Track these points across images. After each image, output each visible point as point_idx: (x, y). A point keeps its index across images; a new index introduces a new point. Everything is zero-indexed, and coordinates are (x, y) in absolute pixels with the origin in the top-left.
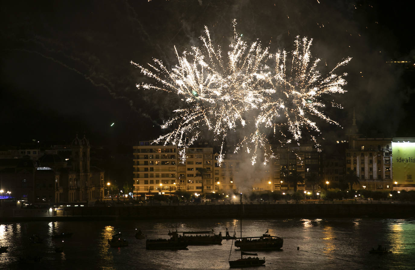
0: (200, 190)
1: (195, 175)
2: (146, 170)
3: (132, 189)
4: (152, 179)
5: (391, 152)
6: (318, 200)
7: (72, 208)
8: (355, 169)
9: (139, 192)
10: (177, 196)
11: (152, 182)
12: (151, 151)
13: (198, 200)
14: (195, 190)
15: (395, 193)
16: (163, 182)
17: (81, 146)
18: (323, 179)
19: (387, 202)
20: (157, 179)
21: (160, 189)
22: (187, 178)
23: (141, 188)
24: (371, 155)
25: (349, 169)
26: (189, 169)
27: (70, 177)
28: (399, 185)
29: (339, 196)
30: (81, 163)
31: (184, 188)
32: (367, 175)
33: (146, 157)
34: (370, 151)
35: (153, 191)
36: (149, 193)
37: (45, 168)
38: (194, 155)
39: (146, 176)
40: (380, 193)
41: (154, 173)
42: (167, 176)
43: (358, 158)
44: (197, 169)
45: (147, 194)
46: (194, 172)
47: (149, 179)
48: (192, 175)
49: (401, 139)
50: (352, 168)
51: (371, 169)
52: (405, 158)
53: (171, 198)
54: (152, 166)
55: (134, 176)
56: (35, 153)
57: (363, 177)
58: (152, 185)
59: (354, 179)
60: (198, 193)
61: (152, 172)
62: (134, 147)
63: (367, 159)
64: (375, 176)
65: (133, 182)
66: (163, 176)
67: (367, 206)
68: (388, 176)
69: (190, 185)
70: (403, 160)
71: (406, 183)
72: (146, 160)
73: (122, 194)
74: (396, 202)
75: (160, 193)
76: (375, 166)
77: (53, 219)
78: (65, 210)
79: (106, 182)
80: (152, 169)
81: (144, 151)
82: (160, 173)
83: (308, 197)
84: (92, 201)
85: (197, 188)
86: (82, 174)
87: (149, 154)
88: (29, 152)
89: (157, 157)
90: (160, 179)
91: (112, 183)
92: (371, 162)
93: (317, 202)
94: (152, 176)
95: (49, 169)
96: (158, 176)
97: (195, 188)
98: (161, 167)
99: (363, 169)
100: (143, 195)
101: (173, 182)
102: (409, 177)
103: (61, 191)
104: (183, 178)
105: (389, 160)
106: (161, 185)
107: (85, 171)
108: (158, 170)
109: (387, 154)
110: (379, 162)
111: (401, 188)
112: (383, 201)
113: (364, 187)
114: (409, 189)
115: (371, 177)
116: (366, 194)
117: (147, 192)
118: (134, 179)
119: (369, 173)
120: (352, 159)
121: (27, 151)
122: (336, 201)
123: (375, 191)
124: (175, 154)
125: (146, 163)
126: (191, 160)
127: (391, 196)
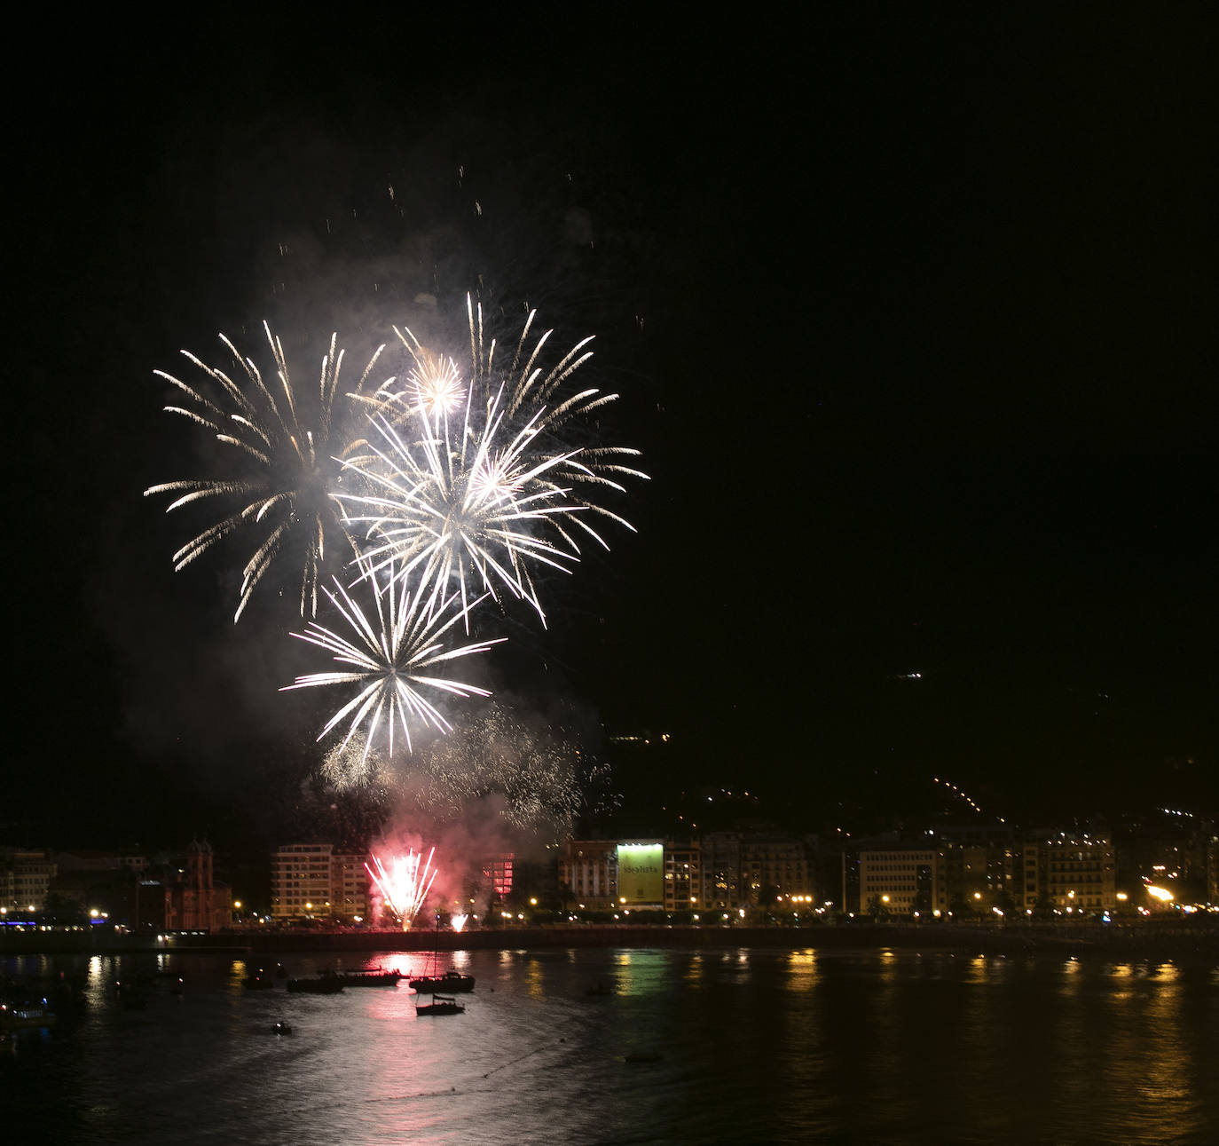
0: (362, 913)
1: (355, 892)
2: (289, 885)
3: (269, 911)
4: (296, 897)
5: (616, 860)
6: (521, 925)
7: (190, 936)
8: (570, 882)
9: (279, 915)
10: (331, 921)
11: (297, 902)
12: (296, 859)
13: (359, 926)
14: (355, 912)
15: (621, 913)
16: (313, 902)
17: (201, 854)
18: (528, 896)
19: (611, 926)
20: (304, 897)
21: (307, 912)
22: (345, 896)
23: (282, 910)
24: (591, 864)
25: (563, 882)
26: (347, 885)
27: (186, 894)
28: (627, 903)
29: (549, 918)
30: (200, 876)
31: (340, 909)
32: (585, 891)
33: (289, 868)
34: (590, 859)
35: (298, 915)
36: (294, 917)
37: (152, 882)
38: (354, 865)
39: (289, 893)
40: (602, 913)
41: (300, 889)
42: (318, 893)
43: (573, 868)
44: (358, 884)
45: (290, 918)
46: (355, 888)
47: (293, 898)
48: (350, 893)
49: (630, 841)
50: (566, 882)
51: (591, 883)
52: (634, 866)
53: (322, 923)
54: (296, 880)
55: (272, 893)
56: (138, 862)
57: (581, 892)
58: (297, 906)
59: (569, 896)
61: (297, 889)
62: (273, 855)
63: (585, 868)
64: (596, 891)
65: (271, 902)
66: (312, 893)
67: (586, 931)
68: (613, 892)
69: (349, 906)
70: (633, 870)
71: (636, 900)
72: (289, 872)
73: (257, 918)
74: (623, 925)
75: (307, 917)
76: (596, 879)
77: (163, 952)
78: (179, 939)
79: (234, 900)
80: (297, 884)
81: (286, 859)
82: (308, 890)
83: (507, 920)
84: (215, 927)
85: (359, 909)
86: (202, 891)
87: (293, 863)
88: (130, 861)
89: (304, 868)
90: (308, 897)
91: (244, 903)
92: (591, 873)
93: (519, 927)
94: (297, 893)
95: (157, 883)
96: (304, 894)
97: (356, 910)
98: (309, 881)
99: (580, 883)
100: (285, 919)
101: (325, 901)
102: (640, 892)
103: (174, 913)
104: (338, 897)
105: (615, 871)
106: (309, 906)
107: (206, 886)
108: (305, 886)
109: (611, 862)
110: (602, 873)
111: (630, 907)
112: (605, 924)
113: (582, 906)
114: (641, 908)
115: (592, 893)
116: (583, 915)
117: (290, 915)
118: (273, 898)
119: (589, 887)
120: (566, 869)
121: (127, 859)
123: (596, 910)
124: (329, 863)
125: (289, 876)
126: (350, 871)
127: (616, 917)
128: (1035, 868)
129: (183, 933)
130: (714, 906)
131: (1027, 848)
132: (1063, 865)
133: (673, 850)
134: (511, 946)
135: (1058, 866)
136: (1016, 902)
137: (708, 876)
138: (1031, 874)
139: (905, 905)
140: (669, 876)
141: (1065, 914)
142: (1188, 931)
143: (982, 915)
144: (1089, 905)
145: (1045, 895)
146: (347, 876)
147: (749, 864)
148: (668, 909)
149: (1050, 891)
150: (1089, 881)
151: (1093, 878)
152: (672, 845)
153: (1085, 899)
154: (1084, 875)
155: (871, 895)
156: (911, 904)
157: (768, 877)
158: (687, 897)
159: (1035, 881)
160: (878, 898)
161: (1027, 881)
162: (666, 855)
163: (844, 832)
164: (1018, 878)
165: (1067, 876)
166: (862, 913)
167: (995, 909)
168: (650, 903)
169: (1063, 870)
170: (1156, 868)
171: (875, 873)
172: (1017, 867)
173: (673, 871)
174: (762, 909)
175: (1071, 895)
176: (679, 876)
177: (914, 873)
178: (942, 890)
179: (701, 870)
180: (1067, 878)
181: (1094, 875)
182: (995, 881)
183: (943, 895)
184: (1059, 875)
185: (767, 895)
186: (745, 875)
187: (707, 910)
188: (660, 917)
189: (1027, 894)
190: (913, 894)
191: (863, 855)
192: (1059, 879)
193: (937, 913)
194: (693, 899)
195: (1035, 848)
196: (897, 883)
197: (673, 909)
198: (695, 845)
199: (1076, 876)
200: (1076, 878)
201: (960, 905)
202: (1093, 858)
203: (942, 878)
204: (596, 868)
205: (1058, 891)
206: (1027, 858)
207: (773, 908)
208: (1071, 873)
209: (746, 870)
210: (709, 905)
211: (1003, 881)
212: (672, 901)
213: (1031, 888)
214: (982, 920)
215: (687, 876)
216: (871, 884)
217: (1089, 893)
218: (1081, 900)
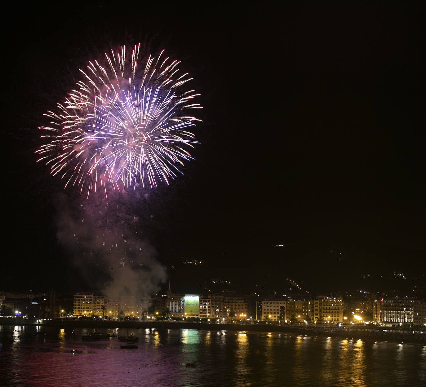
0: (102, 315)
1: (100, 308)
2: (79, 305)
3: (73, 313)
4: (81, 309)
5: (184, 301)
6: (153, 321)
7: (47, 320)
8: (169, 307)
10: (92, 317)
11: (81, 311)
12: (81, 297)
13: (101, 319)
14: (100, 315)
15: (185, 318)
16: (87, 311)
17: (51, 294)
18: (155, 312)
19: (182, 322)
20: (84, 309)
21: (85, 314)
22: (97, 310)
23: (76, 313)
25: (167, 308)
26: (98, 306)
27: (46, 307)
28: (187, 315)
29: (162, 319)
30: (51, 301)
31: (95, 314)
32: (174, 311)
33: (79, 300)
34: (176, 300)
35: (82, 315)
37: (35, 303)
38: (100, 300)
39: (79, 308)
40: (179, 318)
41: (83, 307)
42: (88, 308)
43: (170, 303)
44: (101, 306)
45: (79, 316)
46: (100, 307)
47: (80, 310)
48: (99, 308)
49: (189, 295)
50: (168, 307)
51: (176, 308)
52: (190, 303)
53: (89, 318)
54: (81, 304)
55: (73, 308)
56: (31, 296)
57: (172, 311)
58: (81, 312)
59: (168, 312)
60: (102, 316)
61: (81, 307)
62: (74, 295)
63: (174, 303)
64: (177, 311)
65: (73, 311)
67: (173, 323)
68: (183, 311)
69: (98, 313)
70: (189, 304)
71: (190, 314)
72: (79, 301)
73: (69, 316)
74: (186, 322)
75: (85, 316)
76: (177, 307)
77: (38, 325)
78: (44, 321)
79: (61, 310)
80: (82, 305)
81: (78, 297)
82: (85, 307)
83: (149, 319)
84: (55, 318)
85: (101, 314)
86: (51, 306)
87: (80, 299)
88: (29, 296)
89: (84, 300)
90: (85, 309)
91: (65, 311)
92: (176, 305)
93: (152, 321)
94: (81, 308)
95: (37, 303)
96: (84, 308)
97: (100, 314)
98: (85, 304)
99: (172, 308)
100: (77, 316)
101: (91, 311)
102: (191, 312)
103: (42, 313)
104: (95, 310)
105: (183, 304)
106: (85, 312)
107: (53, 305)
108: (84, 306)
109: (182, 301)
110: (179, 305)
111: (188, 316)
112: (180, 321)
113: (173, 315)
114: (191, 317)
115: (176, 311)
116: (173, 318)
117: (79, 315)
119: (175, 309)
120: (168, 303)
121: (28, 295)
122: (160, 321)
123: (177, 317)
124: (92, 299)
125: (79, 303)
126: (99, 302)
127: (183, 319)
128: (318, 308)
129: (45, 320)
130: (215, 317)
131: (315, 302)
132: (327, 307)
133: (202, 298)
134: (149, 327)
135: (325, 308)
136: (311, 319)
137: (213, 307)
138: (317, 310)
139: (276, 318)
140: (201, 307)
141: (327, 323)
142: (366, 330)
143: (301, 323)
144: (335, 320)
145: (321, 317)
146: (98, 303)
147: (226, 304)
148: (200, 317)
149: (323, 316)
150: (335, 312)
151: (337, 312)
152: (202, 296)
153: (334, 318)
154: (334, 311)
155: (265, 315)
156: (278, 318)
157: (232, 308)
158: (206, 313)
159: (318, 312)
160: (267, 316)
161: (315, 312)
162: (200, 300)
163: (257, 294)
164: (312, 311)
165: (328, 311)
166: (262, 321)
167: (305, 321)
168: (194, 315)
169: (327, 309)
170: (356, 309)
171: (267, 308)
172: (312, 308)
173: (202, 305)
174: (230, 318)
175: (329, 317)
176: (204, 307)
177: (279, 308)
178: (288, 314)
179: (211, 305)
180: (328, 312)
181: (337, 311)
182: (305, 312)
183: (288, 316)
184: (325, 311)
185: (232, 314)
186: (225, 307)
187: (212, 318)
188: (197, 320)
189: (315, 316)
190: (279, 315)
191: (263, 302)
192: (325, 312)
193: (286, 321)
194: (208, 314)
195: (318, 302)
196: (274, 311)
197: (202, 317)
198: (209, 297)
199: (331, 311)
200: (331, 312)
201: (293, 319)
202: (337, 306)
203: (288, 310)
204: (177, 303)
205: (325, 316)
206: (315, 305)
207: (234, 318)
208: (329, 310)
209: (225, 306)
210: (213, 316)
211: (308, 312)
212: (201, 314)
213: (316, 314)
214: (300, 324)
215: (206, 307)
216: (265, 311)
217: (335, 317)
218: (332, 319)
